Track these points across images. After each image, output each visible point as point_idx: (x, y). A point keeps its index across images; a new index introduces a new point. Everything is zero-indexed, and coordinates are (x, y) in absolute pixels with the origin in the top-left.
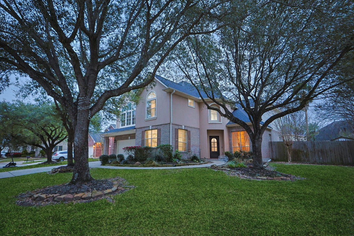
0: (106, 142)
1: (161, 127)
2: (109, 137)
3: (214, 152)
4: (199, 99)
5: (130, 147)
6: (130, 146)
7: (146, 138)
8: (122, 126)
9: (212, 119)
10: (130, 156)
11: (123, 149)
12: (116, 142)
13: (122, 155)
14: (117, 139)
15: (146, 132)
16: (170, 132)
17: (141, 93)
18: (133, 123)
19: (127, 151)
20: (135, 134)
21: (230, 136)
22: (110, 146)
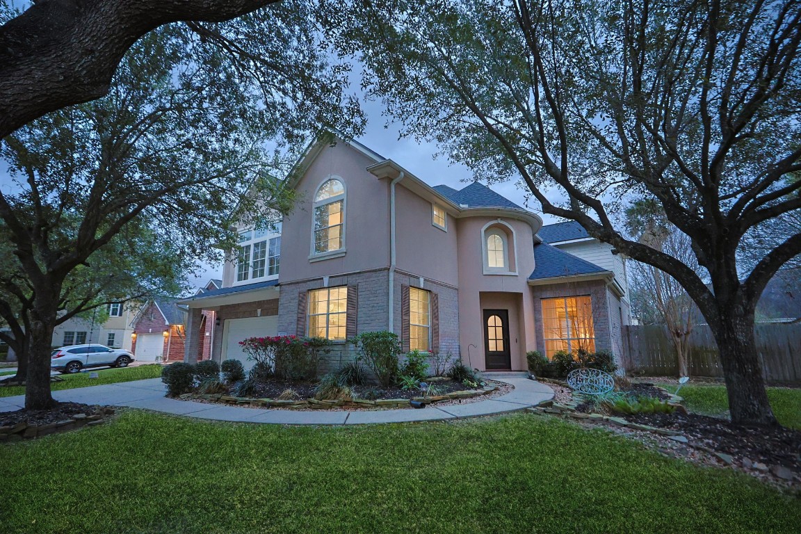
0: (193, 322)
1: (359, 279)
2: (201, 309)
3: (496, 353)
4: (458, 209)
5: (262, 339)
6: (264, 336)
7: (310, 312)
8: (239, 280)
9: (492, 264)
10: (261, 366)
11: (241, 343)
12: (221, 325)
13: (238, 361)
14: (224, 314)
15: (312, 294)
16: (388, 294)
17: (299, 183)
18: (271, 273)
19: (251, 350)
20: (277, 300)
21: (536, 310)
22: (207, 334)
